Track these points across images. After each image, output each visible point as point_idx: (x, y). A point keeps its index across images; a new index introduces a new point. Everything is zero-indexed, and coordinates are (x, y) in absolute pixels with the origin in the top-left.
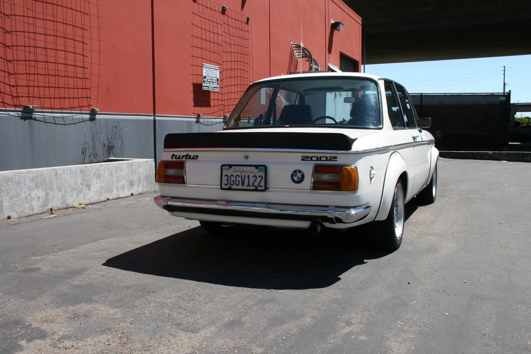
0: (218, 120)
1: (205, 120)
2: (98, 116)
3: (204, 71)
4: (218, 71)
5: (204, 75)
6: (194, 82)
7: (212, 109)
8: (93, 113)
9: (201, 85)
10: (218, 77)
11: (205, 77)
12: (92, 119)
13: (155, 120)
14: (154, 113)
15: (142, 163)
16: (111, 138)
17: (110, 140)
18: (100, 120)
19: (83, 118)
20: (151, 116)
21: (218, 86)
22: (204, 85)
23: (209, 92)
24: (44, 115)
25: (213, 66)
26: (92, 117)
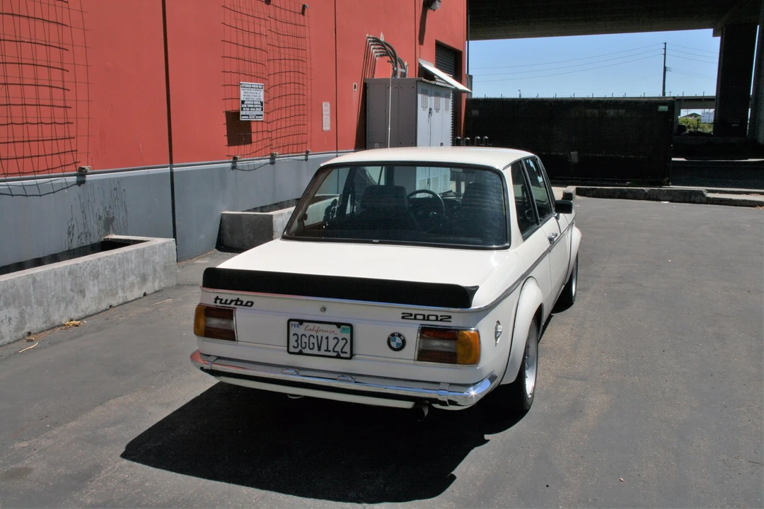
0: (263, 161)
1: (245, 163)
2: (88, 177)
3: (242, 92)
4: (262, 90)
5: (242, 99)
6: (228, 110)
7: (253, 147)
8: (82, 173)
9: (237, 114)
10: (262, 100)
11: (243, 102)
12: (81, 182)
13: (172, 173)
14: (171, 162)
15: (157, 247)
16: (110, 207)
17: (108, 210)
18: (92, 182)
19: (66, 183)
20: (167, 167)
21: (262, 113)
22: (242, 113)
23: (249, 122)
24: (8, 185)
25: (255, 84)
26: (81, 179)
